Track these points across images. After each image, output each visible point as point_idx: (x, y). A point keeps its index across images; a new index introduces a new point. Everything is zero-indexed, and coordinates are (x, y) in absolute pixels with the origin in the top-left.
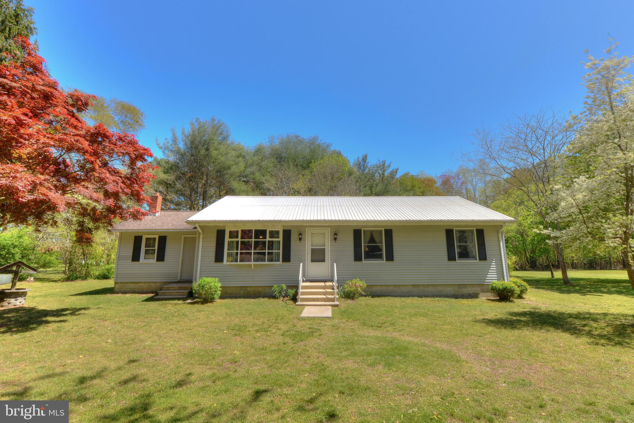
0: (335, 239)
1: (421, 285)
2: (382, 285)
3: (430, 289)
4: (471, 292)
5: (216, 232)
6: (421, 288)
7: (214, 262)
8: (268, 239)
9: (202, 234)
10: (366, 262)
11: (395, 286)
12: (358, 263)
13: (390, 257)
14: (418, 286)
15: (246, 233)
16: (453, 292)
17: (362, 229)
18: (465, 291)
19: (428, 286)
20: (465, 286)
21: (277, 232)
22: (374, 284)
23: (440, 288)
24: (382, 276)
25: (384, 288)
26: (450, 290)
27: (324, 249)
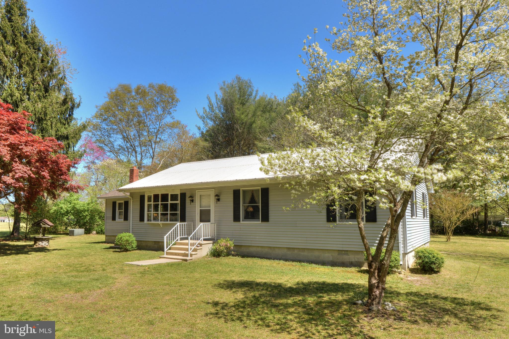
0: (218, 200)
1: (297, 248)
2: (258, 246)
3: (306, 253)
4: (353, 260)
5: (139, 197)
6: (296, 251)
7: (139, 221)
8: (170, 202)
9: (132, 199)
10: (244, 223)
11: (270, 247)
12: (237, 223)
13: (266, 218)
14: (294, 249)
15: (156, 197)
16: (331, 259)
17: (241, 189)
18: (346, 258)
19: (304, 249)
20: (347, 252)
21: (177, 195)
22: (250, 245)
23: (317, 253)
24: (257, 237)
25: (259, 249)
26: (328, 256)
27: (209, 210)
